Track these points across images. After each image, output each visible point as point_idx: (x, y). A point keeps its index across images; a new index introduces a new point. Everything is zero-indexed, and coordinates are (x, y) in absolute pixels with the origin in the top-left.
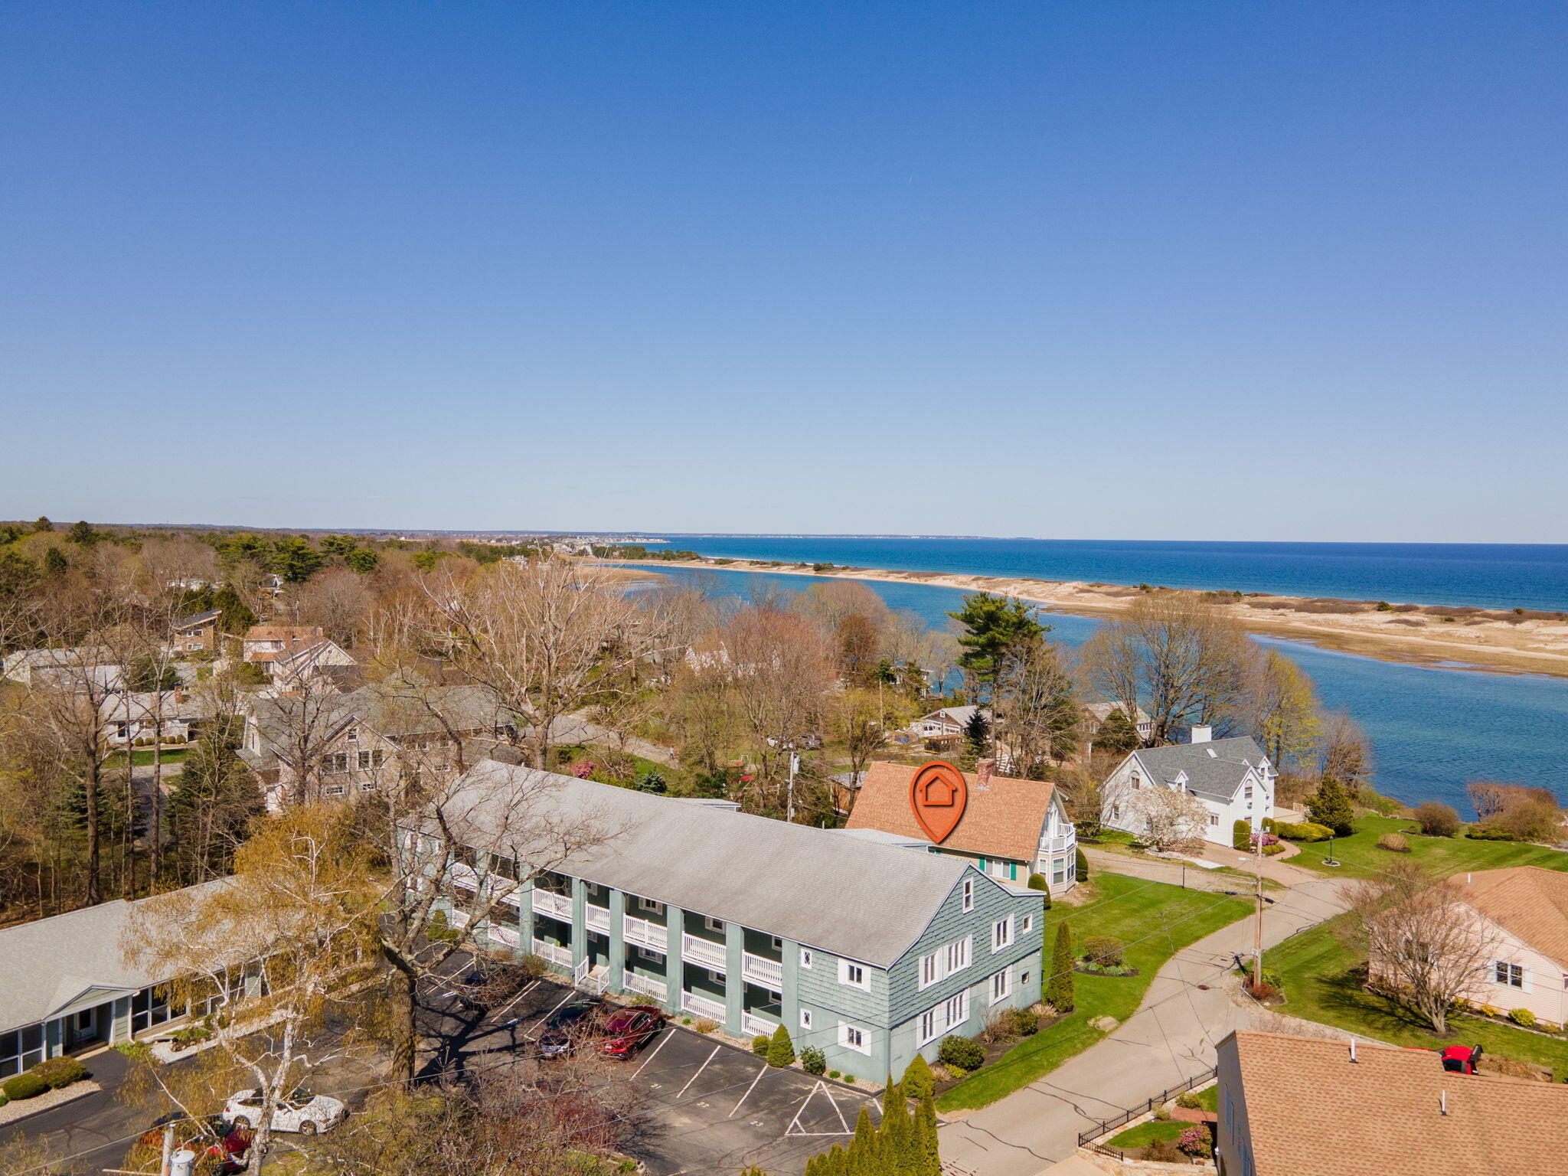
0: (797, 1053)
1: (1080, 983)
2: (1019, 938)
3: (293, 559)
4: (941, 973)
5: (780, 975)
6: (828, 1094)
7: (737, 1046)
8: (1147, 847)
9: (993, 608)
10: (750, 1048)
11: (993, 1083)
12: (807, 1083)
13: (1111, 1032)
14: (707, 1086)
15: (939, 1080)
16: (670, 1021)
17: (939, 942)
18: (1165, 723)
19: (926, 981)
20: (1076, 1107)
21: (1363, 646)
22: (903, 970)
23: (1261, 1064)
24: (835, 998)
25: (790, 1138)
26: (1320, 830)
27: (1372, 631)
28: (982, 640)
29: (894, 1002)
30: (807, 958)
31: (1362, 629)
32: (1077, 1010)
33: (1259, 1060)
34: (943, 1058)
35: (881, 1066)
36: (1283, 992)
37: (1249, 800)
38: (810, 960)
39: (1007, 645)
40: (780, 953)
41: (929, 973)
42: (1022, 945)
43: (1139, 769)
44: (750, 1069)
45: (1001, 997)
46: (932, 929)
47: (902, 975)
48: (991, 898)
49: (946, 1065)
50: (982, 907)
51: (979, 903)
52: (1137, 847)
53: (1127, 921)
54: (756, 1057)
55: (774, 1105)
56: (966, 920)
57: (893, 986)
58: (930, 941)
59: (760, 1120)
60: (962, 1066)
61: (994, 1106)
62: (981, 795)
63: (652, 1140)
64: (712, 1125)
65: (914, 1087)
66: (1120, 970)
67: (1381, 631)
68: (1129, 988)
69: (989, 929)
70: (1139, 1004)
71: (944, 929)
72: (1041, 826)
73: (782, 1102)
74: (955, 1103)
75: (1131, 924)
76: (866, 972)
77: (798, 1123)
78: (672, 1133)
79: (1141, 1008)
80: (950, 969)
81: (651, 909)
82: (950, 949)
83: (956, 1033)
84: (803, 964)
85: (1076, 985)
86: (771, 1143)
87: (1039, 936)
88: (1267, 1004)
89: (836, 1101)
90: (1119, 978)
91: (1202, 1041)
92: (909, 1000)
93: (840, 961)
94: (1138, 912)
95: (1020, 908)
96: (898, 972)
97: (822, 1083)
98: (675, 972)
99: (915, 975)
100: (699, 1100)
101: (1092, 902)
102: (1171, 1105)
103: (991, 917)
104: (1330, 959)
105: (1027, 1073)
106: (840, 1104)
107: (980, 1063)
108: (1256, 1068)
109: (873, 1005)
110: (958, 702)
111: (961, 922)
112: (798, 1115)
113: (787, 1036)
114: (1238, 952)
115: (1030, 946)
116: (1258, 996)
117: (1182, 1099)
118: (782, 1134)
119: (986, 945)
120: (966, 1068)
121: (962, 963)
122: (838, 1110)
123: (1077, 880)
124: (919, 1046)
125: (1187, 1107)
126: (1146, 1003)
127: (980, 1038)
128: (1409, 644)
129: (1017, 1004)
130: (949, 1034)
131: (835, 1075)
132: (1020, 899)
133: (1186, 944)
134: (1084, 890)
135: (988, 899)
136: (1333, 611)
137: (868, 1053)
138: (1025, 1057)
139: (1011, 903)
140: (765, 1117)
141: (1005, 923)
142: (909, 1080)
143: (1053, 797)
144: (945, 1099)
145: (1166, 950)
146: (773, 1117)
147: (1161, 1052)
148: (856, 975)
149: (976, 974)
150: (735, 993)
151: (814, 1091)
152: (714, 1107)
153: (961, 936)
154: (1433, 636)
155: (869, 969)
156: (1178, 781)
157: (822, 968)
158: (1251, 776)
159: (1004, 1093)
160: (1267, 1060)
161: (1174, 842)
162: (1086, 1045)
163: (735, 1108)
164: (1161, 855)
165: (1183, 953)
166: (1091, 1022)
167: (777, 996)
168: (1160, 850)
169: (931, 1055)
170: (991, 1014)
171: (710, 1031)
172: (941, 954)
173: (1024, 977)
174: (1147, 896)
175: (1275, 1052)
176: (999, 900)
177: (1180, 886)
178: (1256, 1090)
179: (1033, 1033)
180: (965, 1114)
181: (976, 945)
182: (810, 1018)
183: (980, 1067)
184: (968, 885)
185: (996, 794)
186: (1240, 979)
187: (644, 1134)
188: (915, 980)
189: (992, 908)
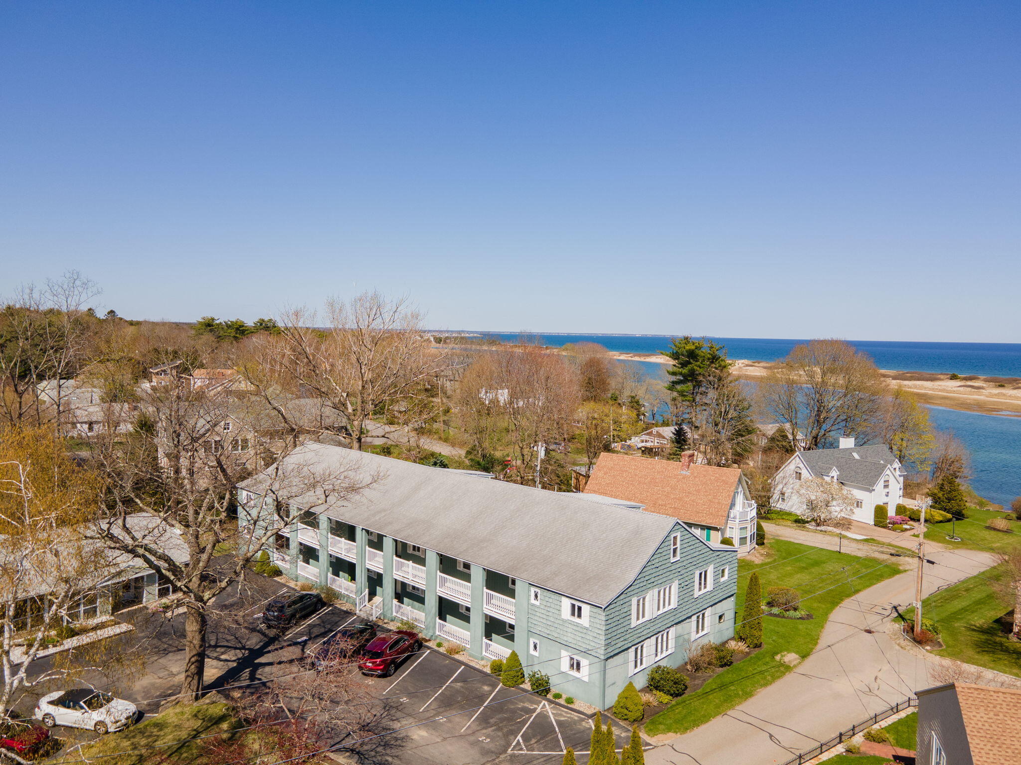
0: (526, 676)
1: (768, 624)
2: (717, 585)
3: (236, 333)
4: (651, 612)
5: (513, 609)
6: (550, 714)
7: (477, 667)
8: (807, 522)
9: (693, 347)
10: (488, 670)
11: (695, 710)
12: (532, 702)
13: (795, 666)
14: (447, 703)
15: (648, 704)
16: (427, 644)
17: (650, 586)
18: (817, 435)
19: (638, 619)
20: (771, 736)
21: (943, 401)
22: (617, 609)
23: (985, 719)
24: (558, 631)
25: (513, 756)
26: (941, 515)
27: (948, 392)
28: (685, 371)
29: (609, 636)
30: (536, 596)
31: (940, 391)
32: (765, 647)
33: (983, 715)
34: (651, 685)
35: (597, 691)
36: (940, 638)
37: (887, 490)
38: (539, 598)
39: (703, 375)
40: (514, 590)
41: (641, 612)
42: (720, 591)
43: (801, 465)
44: (486, 688)
45: (701, 634)
46: (644, 574)
47: (617, 613)
48: (694, 550)
49: (654, 692)
50: (687, 558)
51: (684, 555)
52: (800, 522)
53: (799, 576)
54: (492, 677)
55: (501, 723)
56: (673, 568)
57: (609, 622)
58: (642, 585)
59: (488, 736)
60: (668, 693)
61: (697, 731)
62: (684, 478)
63: (393, 751)
64: (445, 739)
65: (626, 712)
66: (798, 614)
67: (954, 392)
68: (806, 629)
69: (692, 576)
70: (816, 644)
71: (654, 575)
72: (730, 501)
73: (509, 720)
74: (662, 727)
75: (803, 578)
76: (586, 609)
77: (521, 741)
78: (409, 745)
79: (818, 647)
80: (659, 609)
81: (416, 553)
82: (659, 592)
83: (663, 664)
84: (533, 601)
85: (764, 625)
86: (494, 760)
87: (733, 584)
88: (928, 648)
89: (556, 721)
90: (798, 621)
91: (876, 678)
92: (623, 634)
93: (564, 599)
94: (807, 569)
95: (718, 560)
96: (613, 610)
97: (546, 703)
98: (432, 603)
99: (628, 613)
100: (438, 714)
101: (769, 560)
102: (858, 739)
103: (695, 567)
104: (973, 612)
105: (725, 701)
106: (560, 723)
107: (684, 690)
108: (980, 724)
109: (591, 638)
110: (665, 424)
111: (669, 569)
112: (521, 733)
113: (517, 660)
114: (895, 603)
115: (726, 592)
116: (920, 640)
117: (869, 733)
118: (505, 751)
119: (690, 590)
120: (671, 695)
121: (669, 604)
122: (557, 729)
123: (757, 544)
124: (631, 674)
125: (874, 741)
126: (823, 642)
127: (682, 668)
128: (974, 400)
129: (714, 640)
130: (657, 665)
131: (558, 696)
132: (719, 553)
133: (849, 596)
134: (762, 552)
135: (692, 551)
136: (919, 380)
137: (586, 679)
138: (722, 687)
139: (712, 556)
140: (492, 733)
141: (706, 572)
142: (622, 705)
143: (740, 481)
144: (653, 723)
145: (835, 598)
146: (500, 734)
147: (843, 686)
148: (577, 611)
149: (681, 614)
150: (477, 622)
151: (538, 711)
152: (449, 721)
153: (669, 582)
154: (992, 395)
155: (588, 607)
156: (831, 474)
157: (549, 604)
158: (888, 472)
159: (705, 719)
160: (991, 715)
161: (830, 519)
162: (774, 678)
163: (467, 723)
164: (819, 528)
165: (847, 602)
166: (778, 658)
167: (512, 627)
168: (818, 525)
169: (641, 682)
170: (693, 648)
171: (457, 653)
172: (651, 597)
173: (720, 617)
174: (812, 557)
175: (999, 706)
176: (701, 553)
177: (837, 551)
178: (982, 746)
179: (729, 666)
180: (670, 738)
181: (682, 589)
182: (538, 647)
183: (683, 693)
184: (675, 538)
185: (695, 477)
186: (899, 626)
187: (386, 745)
188: (628, 618)
189: (695, 559)
